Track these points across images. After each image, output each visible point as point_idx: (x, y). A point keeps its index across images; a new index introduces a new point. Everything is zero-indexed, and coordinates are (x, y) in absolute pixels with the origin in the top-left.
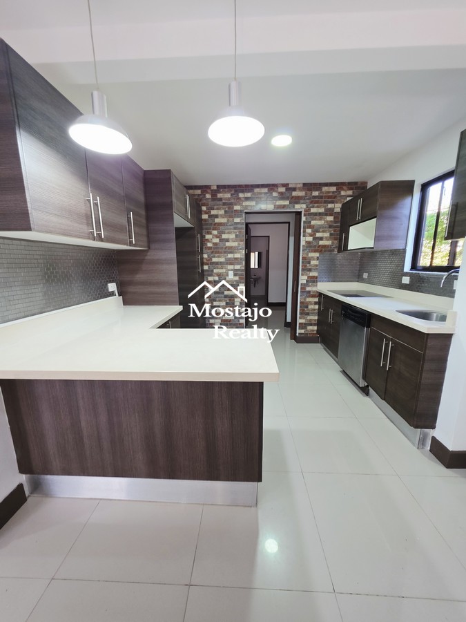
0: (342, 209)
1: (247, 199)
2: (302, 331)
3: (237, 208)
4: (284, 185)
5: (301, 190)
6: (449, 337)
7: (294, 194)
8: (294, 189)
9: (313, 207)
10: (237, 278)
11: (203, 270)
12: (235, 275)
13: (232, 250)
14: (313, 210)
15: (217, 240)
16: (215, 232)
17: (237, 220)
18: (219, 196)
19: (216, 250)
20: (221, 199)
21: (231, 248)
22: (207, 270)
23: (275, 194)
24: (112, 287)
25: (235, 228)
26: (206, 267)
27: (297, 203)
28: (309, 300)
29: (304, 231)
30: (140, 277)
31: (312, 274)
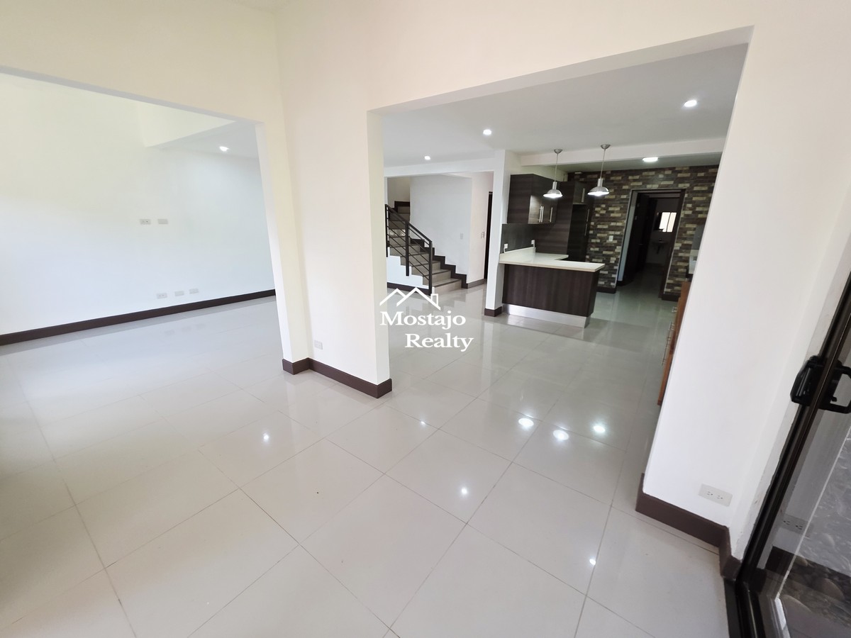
1: (635, 180)
2: (669, 290)
3: (625, 187)
4: (670, 169)
7: (679, 175)
8: (680, 172)
9: (696, 186)
10: (616, 242)
11: (588, 234)
12: (614, 239)
13: (615, 220)
14: (696, 189)
15: (604, 212)
16: (604, 206)
17: (625, 197)
20: (613, 181)
21: (615, 218)
22: (591, 234)
23: (661, 176)
24: (533, 242)
25: (621, 203)
26: (591, 232)
27: (681, 183)
28: (679, 264)
29: (685, 206)
30: (547, 237)
31: (686, 242)
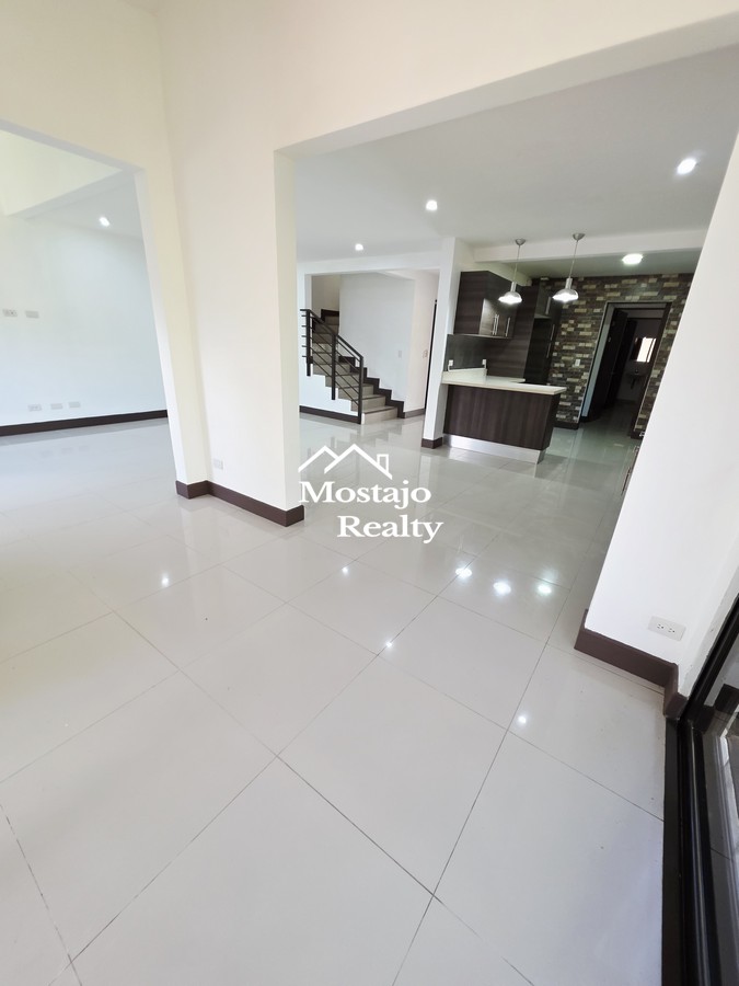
1: (612, 290)
3: (600, 299)
4: (655, 276)
5: (675, 280)
7: (666, 285)
10: (583, 367)
11: (551, 357)
12: (581, 363)
13: (585, 339)
15: (571, 329)
16: (572, 322)
17: (598, 310)
18: (585, 287)
19: (571, 338)
21: (584, 337)
22: (555, 357)
23: (644, 285)
24: (484, 362)
25: (593, 319)
26: (555, 354)
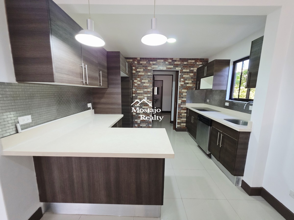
0: (197, 70)
1: (154, 64)
2: (179, 126)
3: (149, 68)
4: (171, 59)
5: (178, 61)
6: (249, 133)
7: (176, 63)
8: (176, 61)
9: (184, 69)
11: (132, 97)
12: (148, 99)
13: (146, 87)
15: (139, 83)
16: (139, 79)
17: (149, 74)
18: (141, 62)
19: (139, 87)
20: (142, 64)
21: (146, 86)
22: (134, 97)
23: (167, 63)
24: (90, 105)
25: (148, 78)
26: (134, 95)
27: (177, 67)
28: (182, 111)
29: (180, 80)
30: (103, 100)
31: (183, 99)
